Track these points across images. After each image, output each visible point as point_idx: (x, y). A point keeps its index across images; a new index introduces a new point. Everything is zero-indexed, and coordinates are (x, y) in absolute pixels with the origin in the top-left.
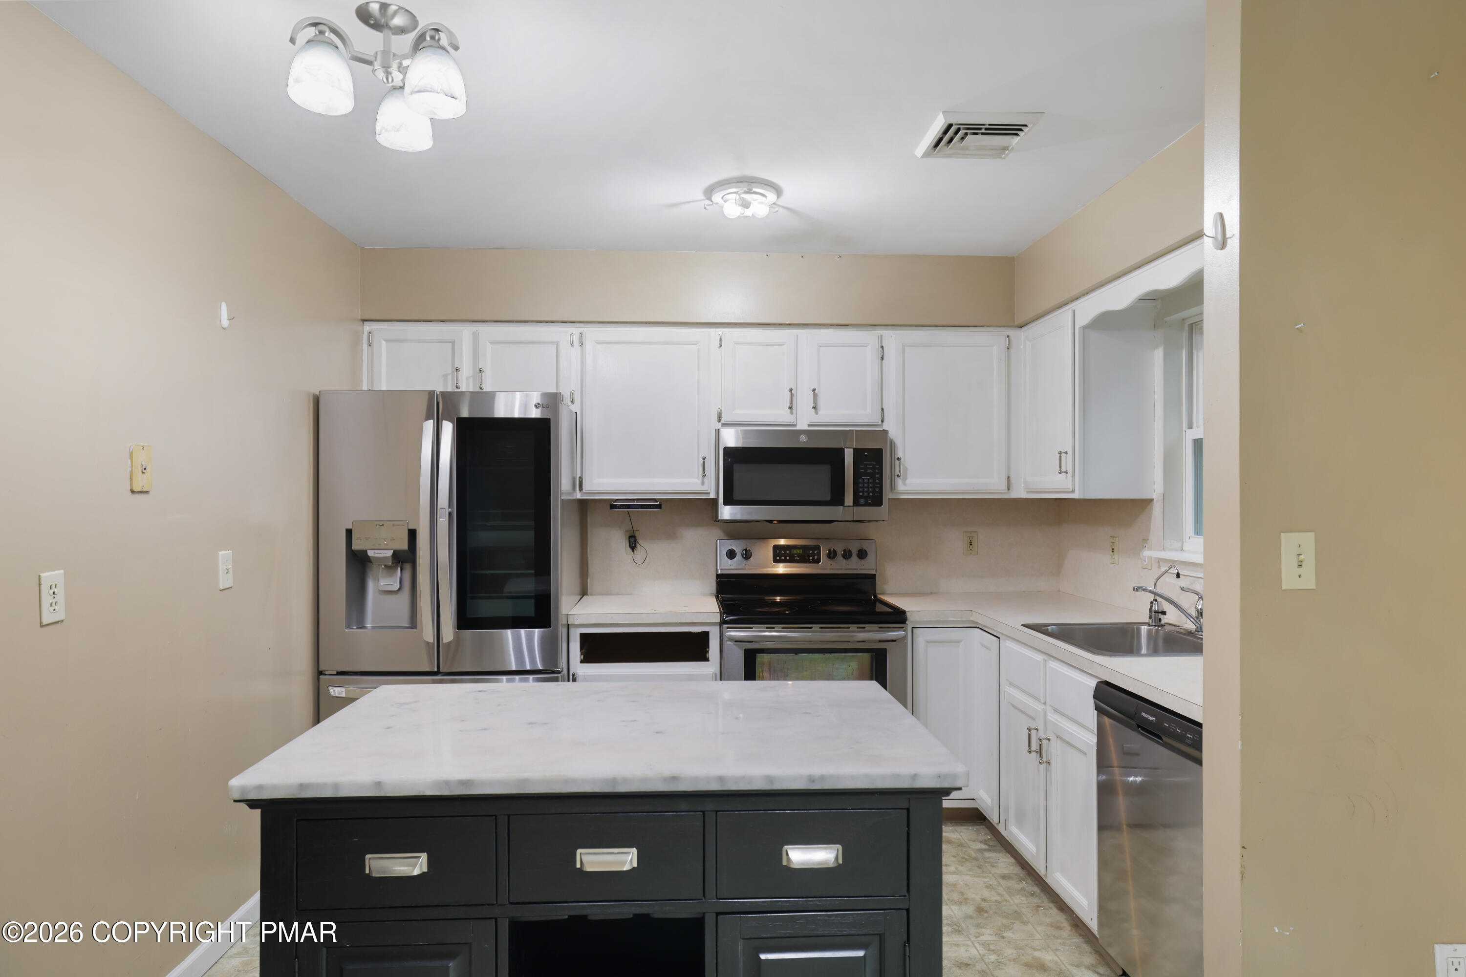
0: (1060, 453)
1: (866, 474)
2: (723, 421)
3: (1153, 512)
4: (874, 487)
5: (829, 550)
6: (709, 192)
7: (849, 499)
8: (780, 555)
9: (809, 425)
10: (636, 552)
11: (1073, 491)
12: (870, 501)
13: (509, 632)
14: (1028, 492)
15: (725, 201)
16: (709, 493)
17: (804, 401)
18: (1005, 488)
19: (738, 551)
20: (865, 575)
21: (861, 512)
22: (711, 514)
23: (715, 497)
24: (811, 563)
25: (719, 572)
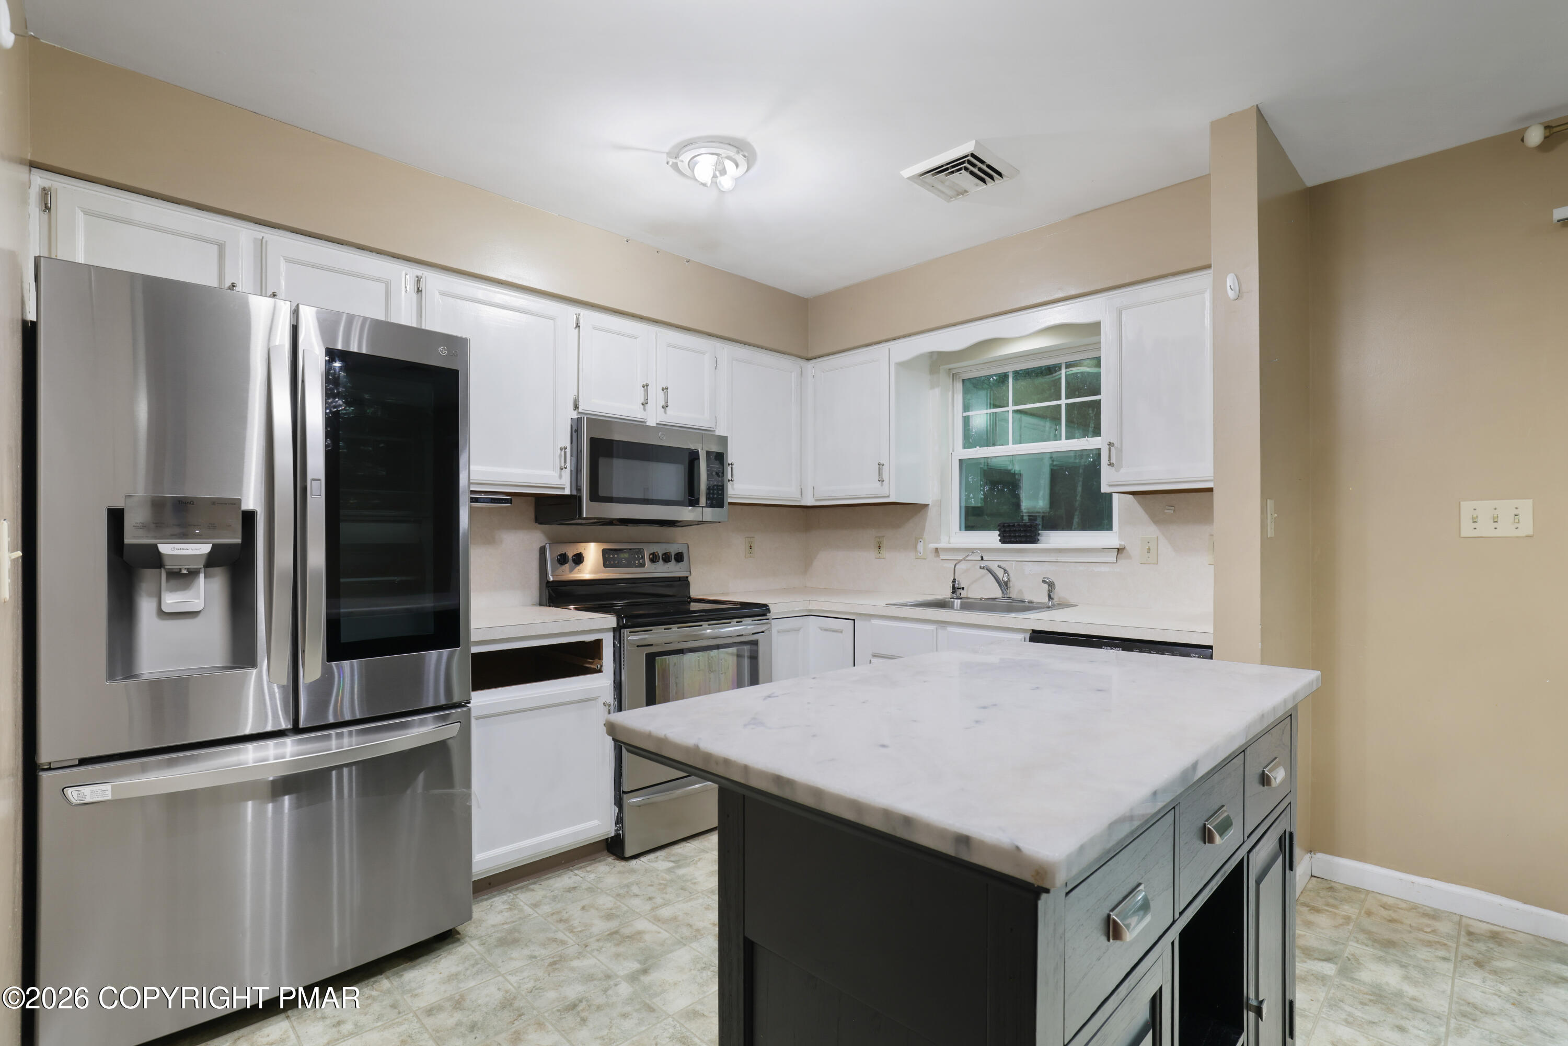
0: (879, 465)
1: (714, 476)
2: (581, 410)
3: (929, 514)
4: (719, 490)
5: (652, 554)
7: (703, 500)
8: (607, 559)
9: (658, 424)
11: (888, 496)
12: (714, 502)
14: (817, 500)
16: (560, 489)
17: (656, 397)
18: (799, 496)
19: (570, 555)
20: (680, 577)
21: (709, 513)
22: (532, 515)
23: (575, 493)
24: (636, 567)
25: (551, 579)
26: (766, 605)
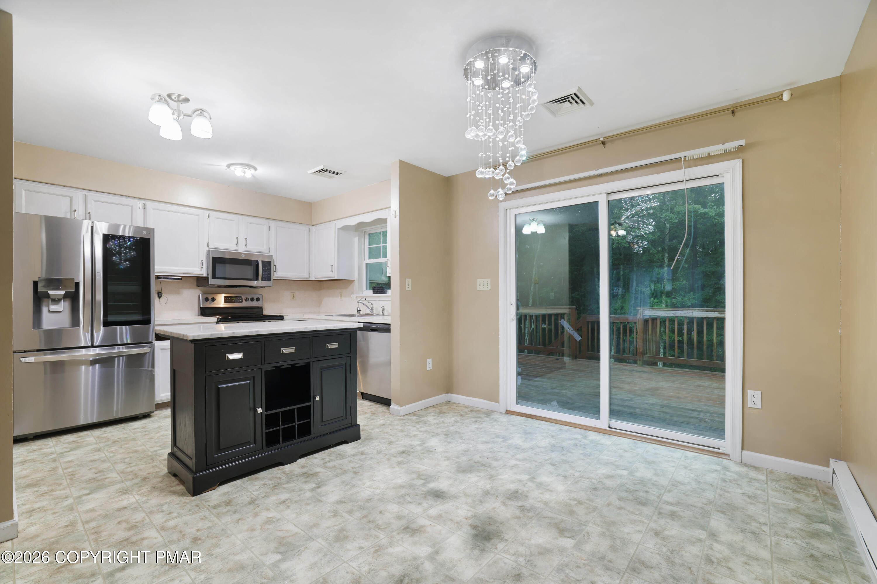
0: (331, 265)
1: (266, 270)
2: (209, 247)
3: (354, 283)
4: (268, 275)
5: (246, 298)
6: (229, 166)
7: (260, 278)
8: (227, 300)
9: (243, 251)
10: (161, 299)
11: (335, 277)
12: (266, 279)
13: (118, 327)
14: (316, 278)
15: (235, 170)
16: (203, 274)
17: (242, 242)
18: (308, 277)
19: (210, 298)
20: (259, 307)
21: (264, 283)
22: (196, 284)
23: (207, 276)
24: (239, 303)
25: (202, 306)
26: (283, 316)
